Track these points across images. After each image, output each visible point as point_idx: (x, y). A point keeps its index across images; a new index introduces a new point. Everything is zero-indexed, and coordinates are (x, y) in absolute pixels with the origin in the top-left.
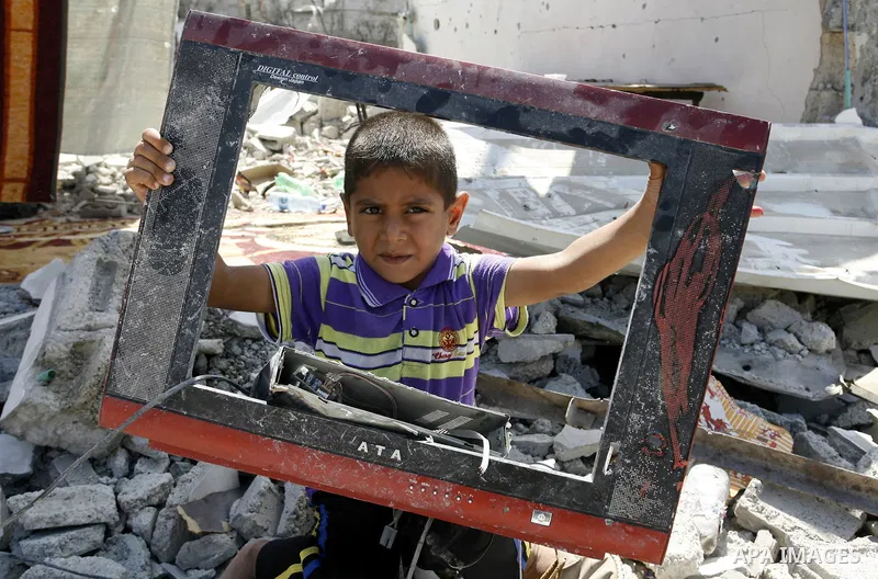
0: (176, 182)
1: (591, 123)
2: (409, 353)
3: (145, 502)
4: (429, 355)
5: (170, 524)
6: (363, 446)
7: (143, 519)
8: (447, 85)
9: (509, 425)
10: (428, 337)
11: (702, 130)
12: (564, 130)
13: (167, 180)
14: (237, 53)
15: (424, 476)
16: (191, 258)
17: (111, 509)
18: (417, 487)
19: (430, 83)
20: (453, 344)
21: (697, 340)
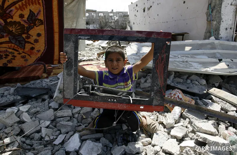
0: (68, 60)
1: (140, 37)
2: (119, 87)
3: (77, 113)
4: (123, 87)
5: (81, 116)
6: (109, 100)
7: (76, 116)
8: (113, 35)
9: (133, 93)
10: (122, 84)
11: (160, 36)
12: (135, 39)
13: (67, 60)
14: (74, 35)
15: (121, 103)
16: (73, 73)
17: (71, 114)
18: (120, 105)
19: (110, 35)
20: (127, 85)
21: (164, 73)
